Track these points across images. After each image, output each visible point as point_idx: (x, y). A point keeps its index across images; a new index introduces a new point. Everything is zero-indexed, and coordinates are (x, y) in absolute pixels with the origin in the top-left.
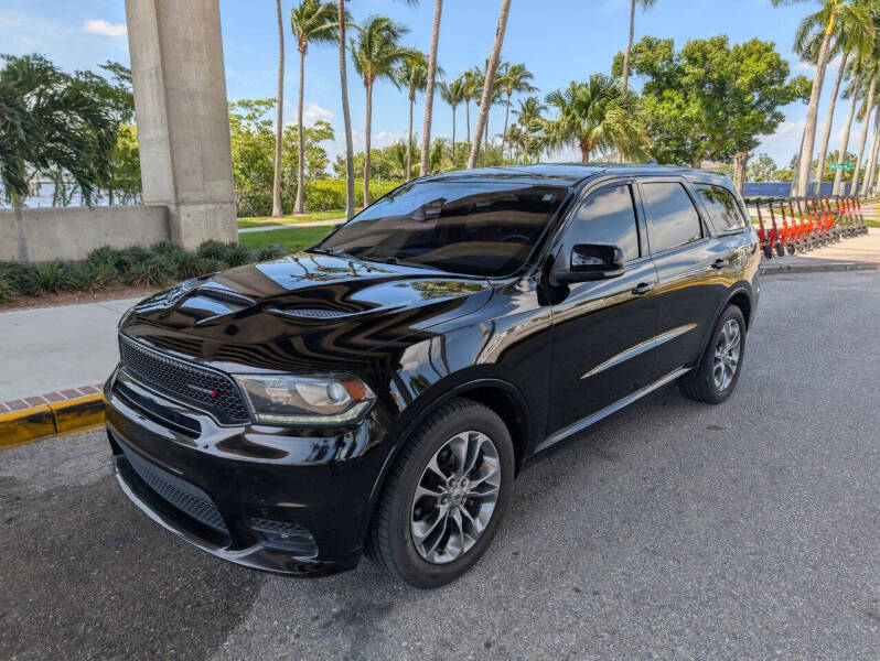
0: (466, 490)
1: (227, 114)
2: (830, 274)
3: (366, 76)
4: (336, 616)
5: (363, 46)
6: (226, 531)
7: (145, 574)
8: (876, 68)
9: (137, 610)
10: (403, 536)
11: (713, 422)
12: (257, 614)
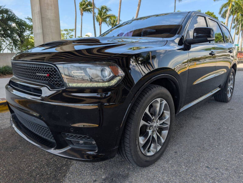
0: (158, 124)
1: (60, 33)
2: (240, 71)
3: (100, 22)
4: (104, 180)
5: (99, 14)
6: (54, 141)
7: (21, 162)
8: (242, 20)
9: (15, 178)
10: (136, 142)
11: (229, 108)
12: (68, 179)
